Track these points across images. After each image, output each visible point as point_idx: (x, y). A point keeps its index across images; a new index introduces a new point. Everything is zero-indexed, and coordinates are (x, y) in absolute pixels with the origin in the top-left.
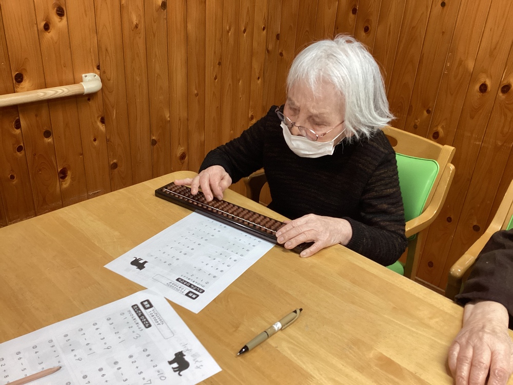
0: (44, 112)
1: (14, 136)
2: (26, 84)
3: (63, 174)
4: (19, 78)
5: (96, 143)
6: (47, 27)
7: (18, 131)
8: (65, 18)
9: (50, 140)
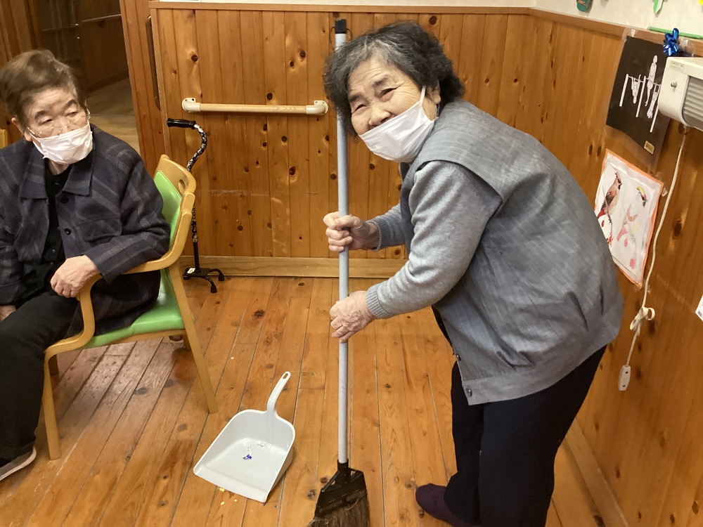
0: (284, 123)
1: (262, 135)
2: (274, 101)
3: (292, 171)
4: (270, 97)
5: (319, 155)
6: (292, 64)
7: (265, 133)
8: (305, 59)
9: (286, 144)
